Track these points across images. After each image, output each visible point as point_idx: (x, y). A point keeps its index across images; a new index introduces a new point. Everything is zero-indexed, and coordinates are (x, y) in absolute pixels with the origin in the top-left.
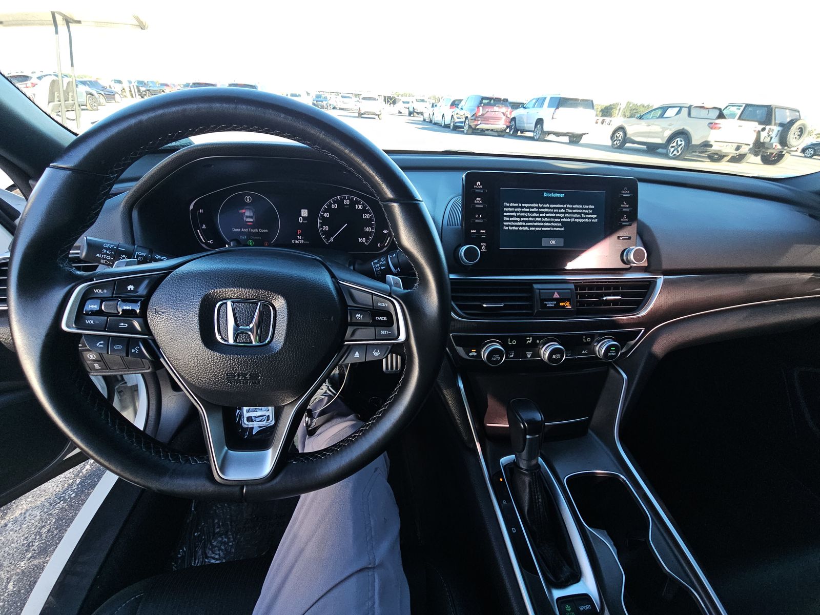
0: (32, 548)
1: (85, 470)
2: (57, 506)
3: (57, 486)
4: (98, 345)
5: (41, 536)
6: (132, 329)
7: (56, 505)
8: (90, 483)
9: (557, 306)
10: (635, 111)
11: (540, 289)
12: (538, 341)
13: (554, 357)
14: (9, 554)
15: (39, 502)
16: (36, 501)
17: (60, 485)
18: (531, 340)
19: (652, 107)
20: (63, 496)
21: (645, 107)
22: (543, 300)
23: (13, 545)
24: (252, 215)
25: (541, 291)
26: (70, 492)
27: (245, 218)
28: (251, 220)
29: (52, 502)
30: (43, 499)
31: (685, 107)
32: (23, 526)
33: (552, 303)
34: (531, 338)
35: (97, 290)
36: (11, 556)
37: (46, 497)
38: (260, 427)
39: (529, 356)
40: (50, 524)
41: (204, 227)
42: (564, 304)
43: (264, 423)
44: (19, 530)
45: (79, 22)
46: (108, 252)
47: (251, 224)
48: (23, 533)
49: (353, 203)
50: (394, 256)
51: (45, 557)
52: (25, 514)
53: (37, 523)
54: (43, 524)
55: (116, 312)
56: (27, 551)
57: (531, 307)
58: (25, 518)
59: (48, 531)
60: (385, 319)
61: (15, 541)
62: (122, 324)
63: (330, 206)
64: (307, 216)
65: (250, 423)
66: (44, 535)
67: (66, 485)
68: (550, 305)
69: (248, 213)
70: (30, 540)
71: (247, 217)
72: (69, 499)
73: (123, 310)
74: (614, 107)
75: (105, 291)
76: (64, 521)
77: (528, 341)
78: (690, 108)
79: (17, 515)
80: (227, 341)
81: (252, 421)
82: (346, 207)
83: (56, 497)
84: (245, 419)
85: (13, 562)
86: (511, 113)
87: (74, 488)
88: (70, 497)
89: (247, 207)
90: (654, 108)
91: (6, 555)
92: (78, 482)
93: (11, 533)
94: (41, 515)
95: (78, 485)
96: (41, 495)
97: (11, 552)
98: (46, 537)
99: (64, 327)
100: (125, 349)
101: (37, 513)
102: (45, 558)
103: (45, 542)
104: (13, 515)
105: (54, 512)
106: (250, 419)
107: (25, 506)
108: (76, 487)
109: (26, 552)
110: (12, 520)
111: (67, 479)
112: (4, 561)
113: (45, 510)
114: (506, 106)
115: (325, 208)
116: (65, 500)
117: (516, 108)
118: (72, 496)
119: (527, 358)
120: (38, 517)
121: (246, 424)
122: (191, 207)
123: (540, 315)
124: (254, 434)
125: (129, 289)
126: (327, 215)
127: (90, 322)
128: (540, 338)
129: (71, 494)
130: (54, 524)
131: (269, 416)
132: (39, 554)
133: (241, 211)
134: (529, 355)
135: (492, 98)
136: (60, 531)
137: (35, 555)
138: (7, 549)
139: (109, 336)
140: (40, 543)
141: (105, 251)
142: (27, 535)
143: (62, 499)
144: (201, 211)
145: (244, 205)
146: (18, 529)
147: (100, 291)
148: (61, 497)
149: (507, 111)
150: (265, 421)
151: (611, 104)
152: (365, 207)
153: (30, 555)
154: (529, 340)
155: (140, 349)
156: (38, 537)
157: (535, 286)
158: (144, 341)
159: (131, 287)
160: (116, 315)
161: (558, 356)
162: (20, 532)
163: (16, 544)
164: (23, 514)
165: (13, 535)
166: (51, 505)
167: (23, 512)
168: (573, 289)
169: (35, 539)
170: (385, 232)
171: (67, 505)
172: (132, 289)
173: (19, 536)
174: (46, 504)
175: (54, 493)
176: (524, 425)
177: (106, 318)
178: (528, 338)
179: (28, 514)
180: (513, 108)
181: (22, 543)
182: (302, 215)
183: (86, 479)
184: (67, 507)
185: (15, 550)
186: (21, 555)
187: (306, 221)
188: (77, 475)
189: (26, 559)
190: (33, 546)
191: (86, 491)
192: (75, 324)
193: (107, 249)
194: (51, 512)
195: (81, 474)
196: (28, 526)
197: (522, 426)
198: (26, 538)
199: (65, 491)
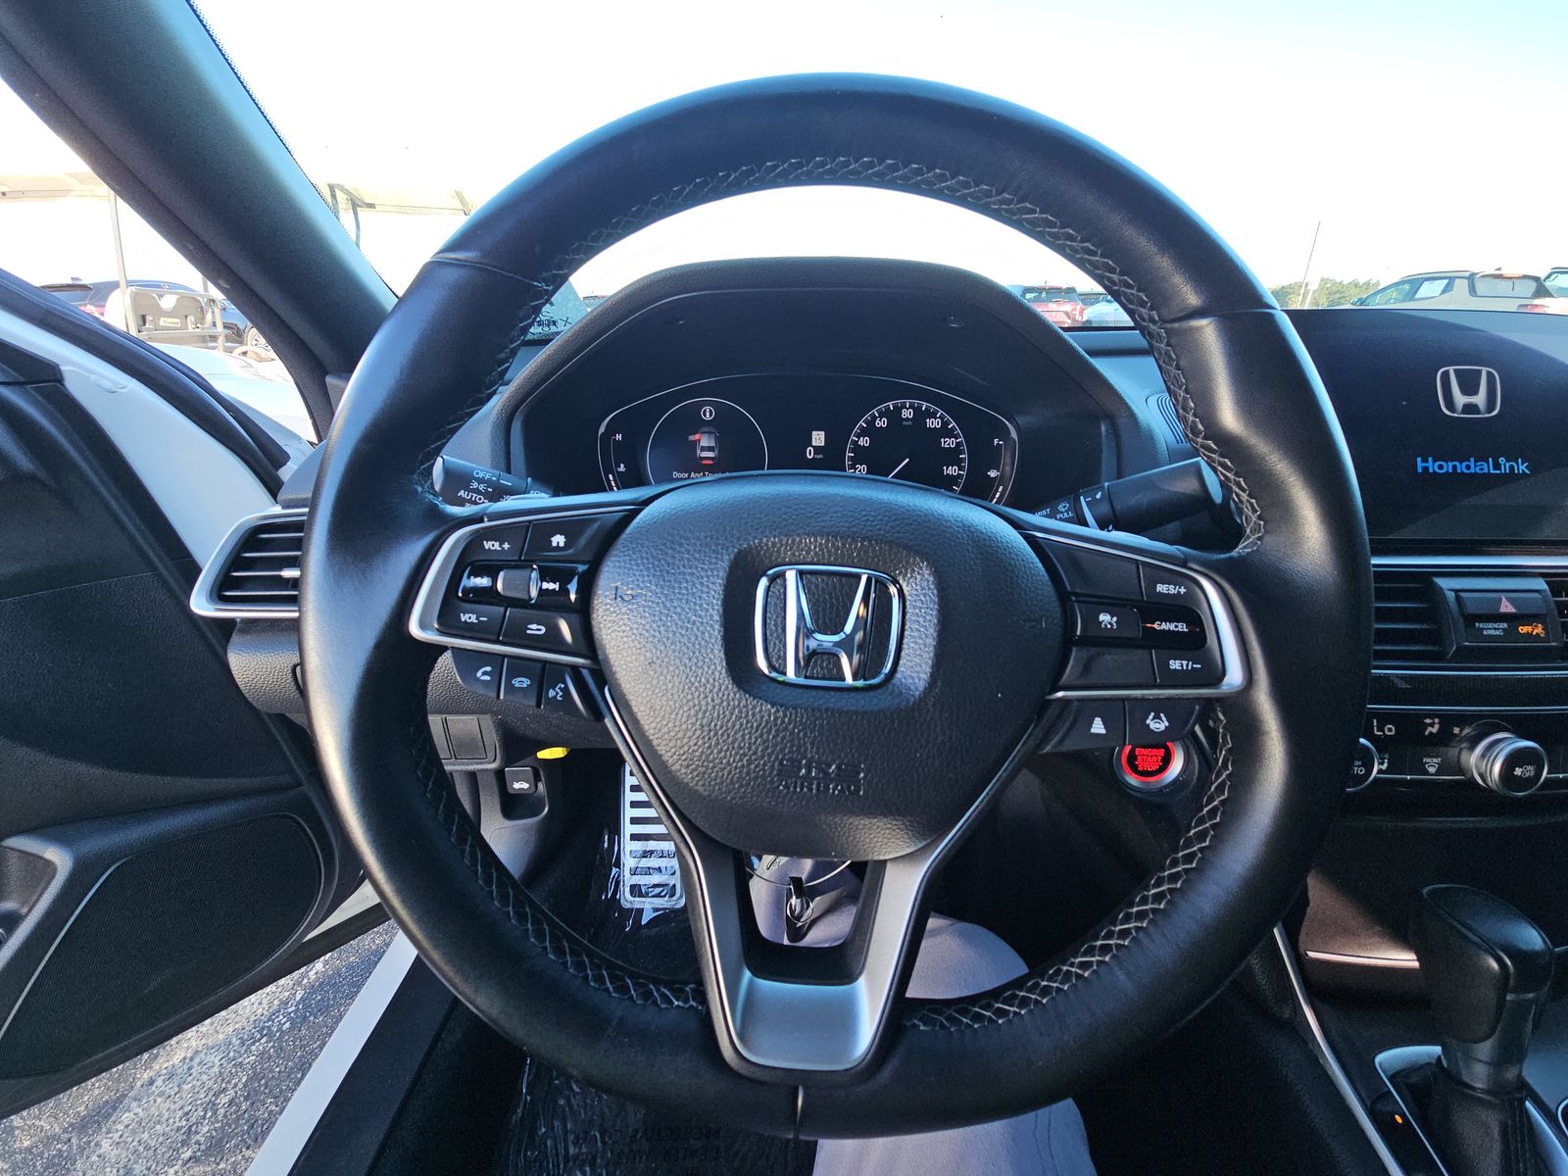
0: (195, 1138)
1: (314, 971)
2: (253, 1048)
3: (260, 1003)
4: (479, 674)
5: (215, 1113)
6: (552, 641)
7: (253, 1044)
8: (320, 1001)
9: (1509, 632)
10: (1338, 295)
11: (1456, 591)
12: (1456, 730)
13: (1518, 771)
14: (147, 1148)
15: (221, 1036)
16: (217, 1032)
17: (265, 1001)
18: (1437, 727)
19: (1378, 283)
20: (268, 1027)
21: (1361, 287)
22: (1471, 619)
23: (158, 1127)
24: (713, 444)
25: (1463, 594)
26: (281, 1017)
27: (698, 451)
28: (711, 454)
29: (246, 1037)
30: (231, 1030)
31: (1461, 278)
32: (185, 1087)
33: (1496, 626)
34: (1437, 720)
35: (490, 543)
36: (151, 1152)
37: (237, 1026)
38: (656, 910)
39: (1432, 770)
40: (236, 1085)
41: (622, 468)
42: (1530, 629)
43: (663, 903)
44: (176, 1094)
45: (371, 206)
46: (482, 487)
47: (711, 462)
48: (181, 1103)
49: (921, 416)
50: (1098, 496)
51: (218, 1160)
52: (191, 1059)
53: (212, 1082)
54: (224, 1085)
55: (526, 597)
56: (184, 1143)
57: (1435, 637)
58: (190, 1069)
59: (231, 1102)
60: (1182, 627)
61: (164, 1119)
62: (534, 626)
63: (871, 423)
64: (823, 444)
65: (637, 899)
66: (222, 1111)
67: (276, 1002)
68: (1492, 632)
69: (706, 441)
70: (193, 1120)
71: (703, 449)
72: (278, 1034)
73: (542, 592)
74: (1291, 291)
75: (506, 546)
76: (263, 1082)
77: (1430, 729)
78: (1471, 278)
79: (177, 1062)
80: (785, 674)
81: (641, 895)
82: (904, 423)
83: (255, 1028)
84: (627, 889)
85: (153, 1167)
86: (1081, 312)
87: (290, 1010)
88: (280, 1030)
89: (706, 429)
90: (1380, 287)
91: (141, 1149)
92: (298, 997)
93: (159, 1100)
94: (221, 1065)
95: (298, 1003)
96: (227, 1020)
97: (152, 1143)
98: (225, 1116)
99: (414, 629)
100: (536, 686)
101: (215, 1059)
102: (218, 1164)
103: (222, 1127)
104: (168, 1061)
105: (247, 1061)
106: (636, 890)
107: (194, 1043)
108: (293, 1008)
109: (182, 1146)
110: (164, 1071)
111: (279, 990)
112: (136, 1162)
113: (232, 1054)
114: (1071, 300)
115: (861, 427)
116: (270, 1035)
117: (1092, 304)
118: (284, 1028)
119: (1427, 773)
120: (216, 1069)
121: (627, 900)
122: (602, 430)
123: (1468, 656)
124: (643, 923)
125: (554, 544)
126: (864, 442)
127: (470, 618)
128: (1463, 720)
129: (282, 1022)
130: (245, 1086)
131: (674, 885)
132: (207, 1153)
133: (691, 438)
134: (1432, 765)
135: (1044, 289)
136: (252, 1104)
137: (199, 1154)
138: (146, 1136)
139: (504, 656)
140: (212, 1127)
141: (475, 485)
142: (190, 1108)
143: (265, 1032)
144: (619, 437)
145: (699, 425)
146: (173, 1093)
147: (497, 544)
148: (263, 1028)
149: (1075, 309)
150: (666, 898)
151: (1285, 285)
152: (945, 424)
153: (189, 1154)
154: (1432, 725)
155: (566, 691)
156: (209, 1114)
157: (1444, 583)
158: (575, 670)
159: (559, 540)
160: (523, 603)
161: (1529, 771)
162: (176, 1100)
163: (164, 1126)
164: (187, 1061)
165: (162, 1105)
166: (243, 1044)
167: (189, 1055)
168: (1545, 591)
169: (204, 1117)
170: (993, 474)
171: (273, 1047)
172: (562, 544)
173: (173, 1107)
174: (234, 1040)
175: (253, 1018)
176: (1499, 961)
177: (502, 609)
178: (1428, 721)
179: (197, 1060)
180: (1085, 304)
181: (177, 1124)
182: (814, 444)
183: (315, 992)
184: (272, 1050)
185: (161, 1139)
186: (171, 1151)
187: (821, 456)
188: (299, 983)
189: (180, 1162)
190: (197, 1133)
191: (312, 1018)
192: (439, 623)
193: (480, 481)
194: (240, 1060)
195: (305, 981)
196: (194, 1087)
197: (1495, 965)
198: (187, 1114)
199: (274, 1014)
